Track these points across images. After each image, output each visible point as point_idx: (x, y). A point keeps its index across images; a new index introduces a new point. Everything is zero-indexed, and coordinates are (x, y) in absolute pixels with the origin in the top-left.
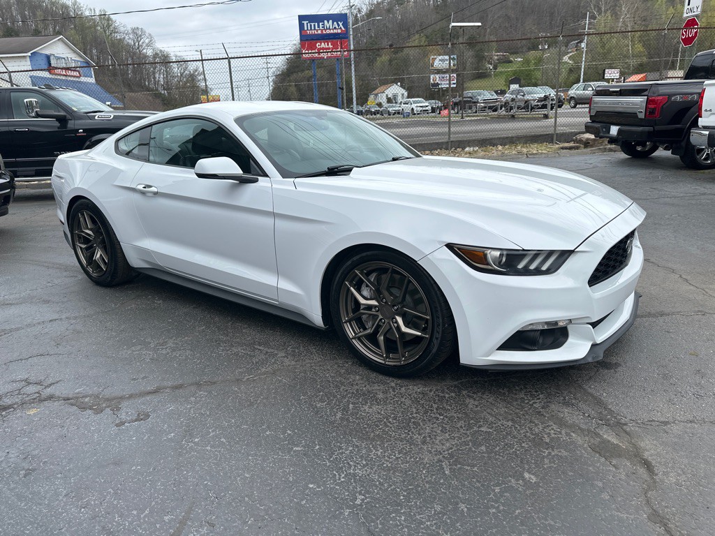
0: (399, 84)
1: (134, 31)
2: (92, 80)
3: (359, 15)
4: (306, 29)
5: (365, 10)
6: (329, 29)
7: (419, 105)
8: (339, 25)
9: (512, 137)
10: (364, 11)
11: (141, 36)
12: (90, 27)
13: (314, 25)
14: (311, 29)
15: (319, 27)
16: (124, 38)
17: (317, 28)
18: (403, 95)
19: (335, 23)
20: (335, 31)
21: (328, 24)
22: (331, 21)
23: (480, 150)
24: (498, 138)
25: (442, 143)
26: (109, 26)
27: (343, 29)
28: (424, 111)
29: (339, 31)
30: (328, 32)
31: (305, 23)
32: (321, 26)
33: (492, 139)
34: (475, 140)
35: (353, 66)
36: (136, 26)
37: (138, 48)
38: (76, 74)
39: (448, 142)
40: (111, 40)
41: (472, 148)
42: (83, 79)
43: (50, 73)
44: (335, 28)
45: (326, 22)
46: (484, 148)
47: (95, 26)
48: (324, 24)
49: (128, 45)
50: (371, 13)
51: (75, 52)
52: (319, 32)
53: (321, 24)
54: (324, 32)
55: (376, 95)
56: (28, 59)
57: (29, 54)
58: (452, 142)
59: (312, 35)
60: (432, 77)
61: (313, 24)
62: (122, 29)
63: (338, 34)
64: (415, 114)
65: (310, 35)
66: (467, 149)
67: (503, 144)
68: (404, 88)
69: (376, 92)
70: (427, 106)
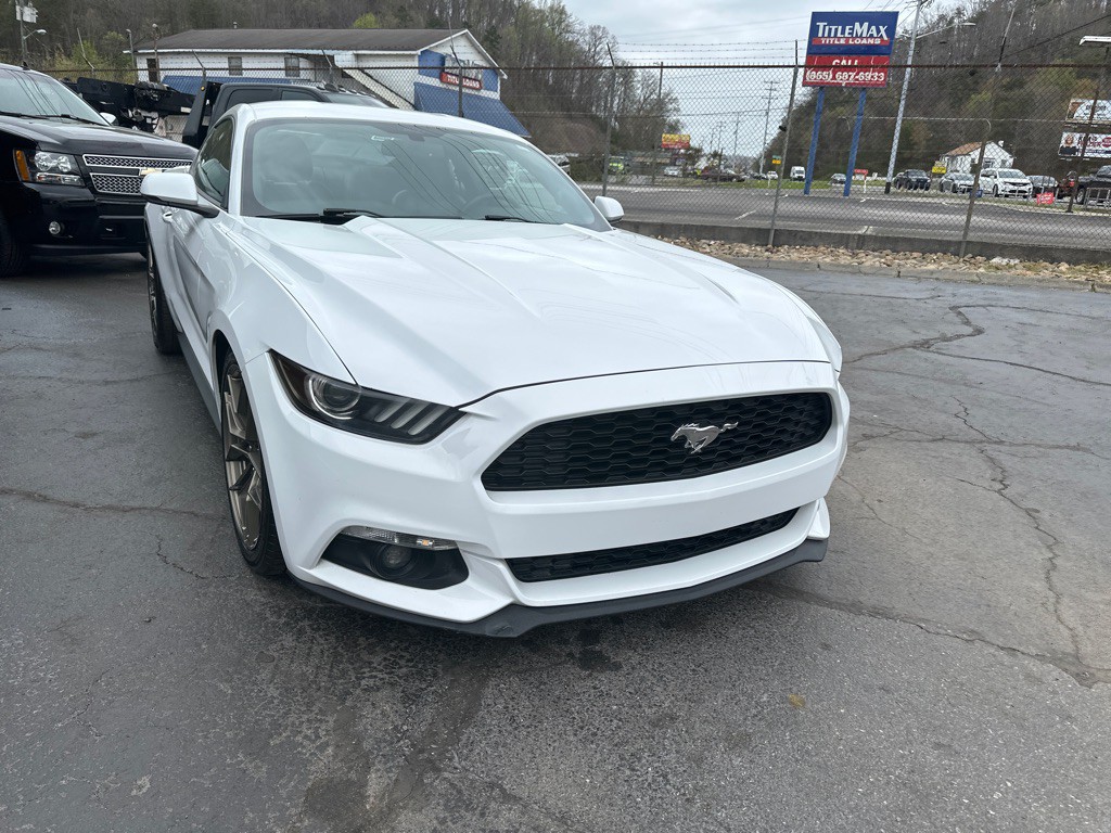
0: (1001, 143)
1: (593, 31)
2: (496, 96)
3: (956, 21)
4: (820, 35)
5: (970, 12)
6: (861, 37)
7: (1007, 180)
8: (878, 31)
9: (1095, 252)
10: (968, 13)
11: (600, 38)
12: (535, 23)
13: (836, 29)
14: (829, 36)
15: (843, 32)
16: (578, 40)
17: (839, 35)
18: (1004, 162)
19: (873, 28)
20: (871, 41)
21: (861, 29)
22: (866, 24)
23: (1021, 266)
24: (1064, 249)
25: (949, 242)
26: (560, 22)
27: (885, 38)
28: (1020, 192)
29: (878, 42)
30: (858, 42)
31: (821, 25)
32: (847, 31)
33: (1051, 249)
34: (1014, 246)
35: (903, 102)
36: (597, 24)
37: (593, 57)
38: (477, 85)
39: (960, 242)
40: (559, 43)
41: (1006, 260)
42: (484, 93)
43: (441, 81)
44: (871, 36)
45: (857, 24)
46: (1031, 264)
47: (543, 21)
48: (853, 29)
49: (582, 51)
50: (979, 18)
51: (480, 52)
52: (842, 42)
53: (848, 27)
54: (850, 42)
55: (953, 158)
56: (417, 59)
57: (419, 52)
58: (968, 242)
59: (829, 45)
60: (1065, 135)
61: (833, 28)
62: (577, 27)
63: (874, 46)
64: (997, 195)
65: (825, 45)
66: (996, 260)
67: (1073, 262)
68: (1009, 151)
69: (953, 152)
70: (1025, 184)
